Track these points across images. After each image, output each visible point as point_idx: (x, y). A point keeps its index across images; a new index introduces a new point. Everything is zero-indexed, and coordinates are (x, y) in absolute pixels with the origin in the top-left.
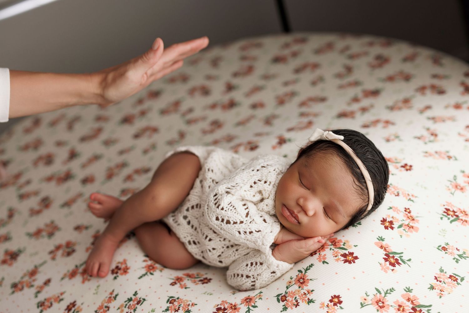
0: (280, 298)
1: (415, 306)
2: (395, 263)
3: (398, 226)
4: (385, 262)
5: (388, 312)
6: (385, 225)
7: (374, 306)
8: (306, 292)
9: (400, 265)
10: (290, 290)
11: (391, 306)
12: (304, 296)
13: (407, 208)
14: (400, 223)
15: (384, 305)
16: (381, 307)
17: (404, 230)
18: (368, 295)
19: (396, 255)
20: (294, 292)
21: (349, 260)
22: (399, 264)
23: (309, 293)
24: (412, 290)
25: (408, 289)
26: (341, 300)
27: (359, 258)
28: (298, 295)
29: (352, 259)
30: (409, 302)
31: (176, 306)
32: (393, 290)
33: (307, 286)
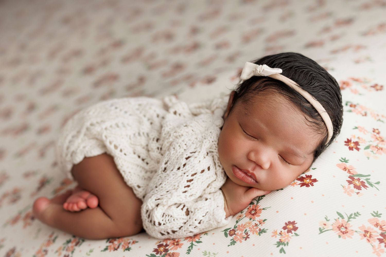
0: (228, 232)
1: (384, 232)
2: (361, 186)
3: (364, 147)
4: (349, 184)
5: (352, 238)
6: (350, 146)
7: (335, 231)
8: (258, 223)
9: (367, 188)
10: (240, 223)
11: (356, 231)
12: (255, 227)
13: (375, 128)
14: (367, 144)
15: (348, 230)
16: (343, 233)
17: (372, 151)
18: (328, 219)
19: (362, 178)
20: (245, 225)
21: (307, 183)
22: (365, 186)
23: (260, 223)
24: (381, 214)
25: (377, 214)
26: (297, 226)
27: (318, 181)
28: (248, 228)
29: (310, 182)
30: (377, 227)
31: (116, 245)
32: (358, 215)
33: (259, 216)
